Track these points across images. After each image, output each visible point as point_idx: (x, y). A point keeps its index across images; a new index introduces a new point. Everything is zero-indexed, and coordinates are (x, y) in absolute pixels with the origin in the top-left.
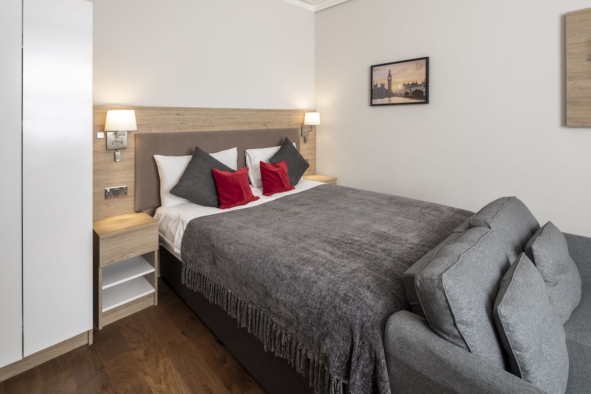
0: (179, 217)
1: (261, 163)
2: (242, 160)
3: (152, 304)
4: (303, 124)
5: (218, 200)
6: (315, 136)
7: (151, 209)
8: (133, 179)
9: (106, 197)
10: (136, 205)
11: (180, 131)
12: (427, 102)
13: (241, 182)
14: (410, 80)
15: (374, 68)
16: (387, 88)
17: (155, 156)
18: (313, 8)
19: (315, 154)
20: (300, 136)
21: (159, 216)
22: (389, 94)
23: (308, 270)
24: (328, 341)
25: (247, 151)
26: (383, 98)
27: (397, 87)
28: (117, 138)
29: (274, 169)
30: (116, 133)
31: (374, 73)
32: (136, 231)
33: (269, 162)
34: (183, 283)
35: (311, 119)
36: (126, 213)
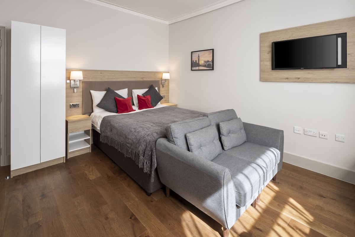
0: (100, 116)
1: (138, 96)
2: (130, 94)
3: (89, 152)
4: (162, 78)
5: (117, 110)
6: (169, 84)
7: (89, 114)
8: (81, 101)
9: (70, 107)
10: (83, 112)
11: (102, 81)
12: (213, 69)
13: (127, 103)
14: (206, 59)
15: (193, 53)
16: (198, 62)
17: (91, 91)
18: (167, 23)
19: (169, 93)
20: (160, 84)
21: (92, 116)
22: (198, 65)
23: (140, 129)
24: (140, 146)
25: (133, 90)
26: (196, 67)
27: (202, 62)
28: (75, 83)
29: (144, 98)
30: (74, 81)
31: (193, 55)
32: (82, 120)
33: (142, 96)
34: (100, 141)
35: (166, 76)
36: (78, 115)
